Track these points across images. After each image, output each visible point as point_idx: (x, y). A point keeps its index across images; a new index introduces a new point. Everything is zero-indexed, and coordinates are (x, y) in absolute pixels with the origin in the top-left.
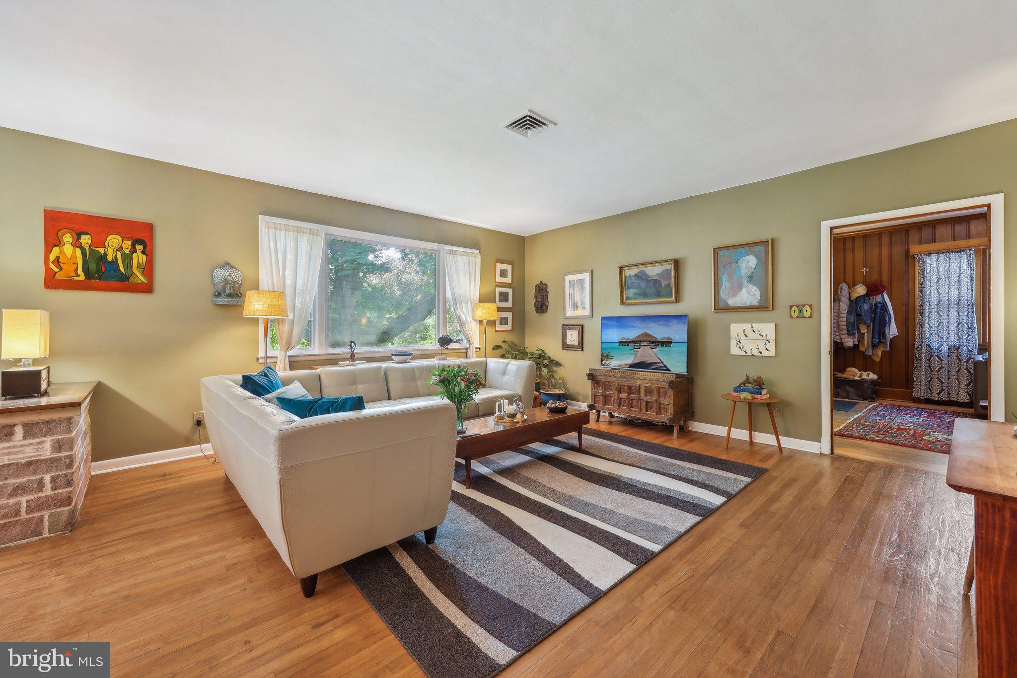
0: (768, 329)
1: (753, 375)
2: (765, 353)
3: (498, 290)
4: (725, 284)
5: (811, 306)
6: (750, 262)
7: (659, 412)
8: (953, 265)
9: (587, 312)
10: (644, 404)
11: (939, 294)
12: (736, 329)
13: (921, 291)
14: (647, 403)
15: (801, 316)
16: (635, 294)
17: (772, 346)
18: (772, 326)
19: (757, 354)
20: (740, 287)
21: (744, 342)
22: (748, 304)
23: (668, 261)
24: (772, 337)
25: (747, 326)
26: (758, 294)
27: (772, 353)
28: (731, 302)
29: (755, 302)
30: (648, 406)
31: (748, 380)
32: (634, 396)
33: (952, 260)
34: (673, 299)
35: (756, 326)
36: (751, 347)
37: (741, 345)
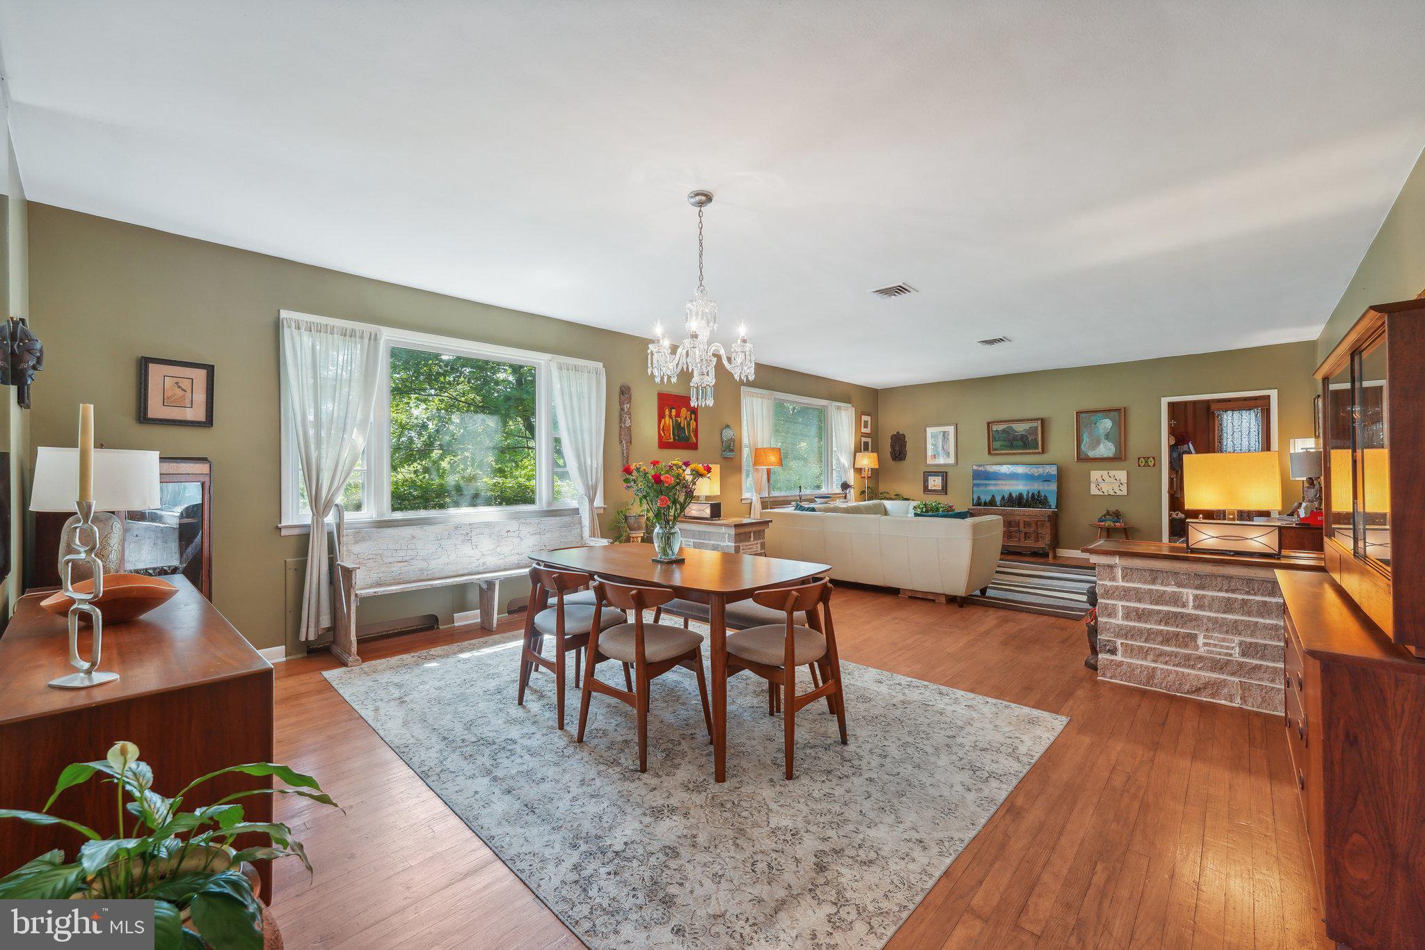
0: (1122, 475)
1: (1112, 509)
2: (1119, 493)
3: (863, 439)
4: (1086, 439)
5: (1154, 458)
6: (1106, 424)
7: (1037, 540)
8: (1244, 421)
9: (951, 460)
10: (1022, 535)
11: (1234, 445)
12: (1095, 475)
13: (1220, 442)
14: (1026, 533)
15: (1147, 465)
16: (1001, 446)
17: (1124, 488)
18: (1125, 473)
19: (1112, 493)
20: (1098, 443)
21: (1101, 485)
22: (1105, 456)
23: (1035, 419)
24: (1124, 480)
25: (1104, 473)
26: (1113, 449)
27: (1125, 493)
28: (1091, 454)
29: (1111, 455)
30: (1027, 536)
31: (1108, 513)
32: (1013, 529)
33: (1244, 417)
34: (1040, 450)
35: (1112, 473)
36: (1107, 489)
37: (1099, 487)
